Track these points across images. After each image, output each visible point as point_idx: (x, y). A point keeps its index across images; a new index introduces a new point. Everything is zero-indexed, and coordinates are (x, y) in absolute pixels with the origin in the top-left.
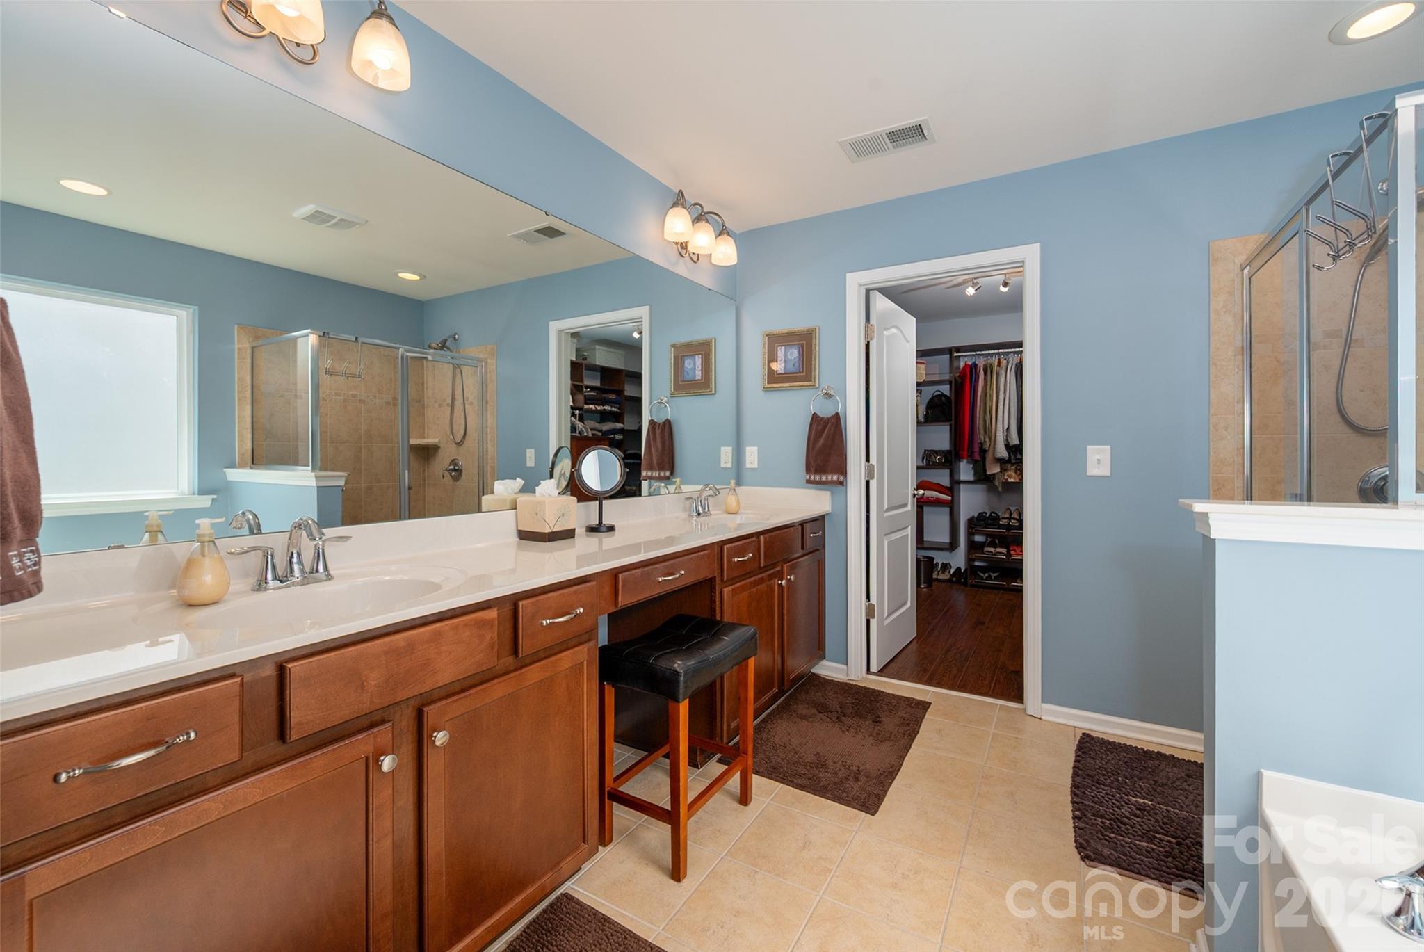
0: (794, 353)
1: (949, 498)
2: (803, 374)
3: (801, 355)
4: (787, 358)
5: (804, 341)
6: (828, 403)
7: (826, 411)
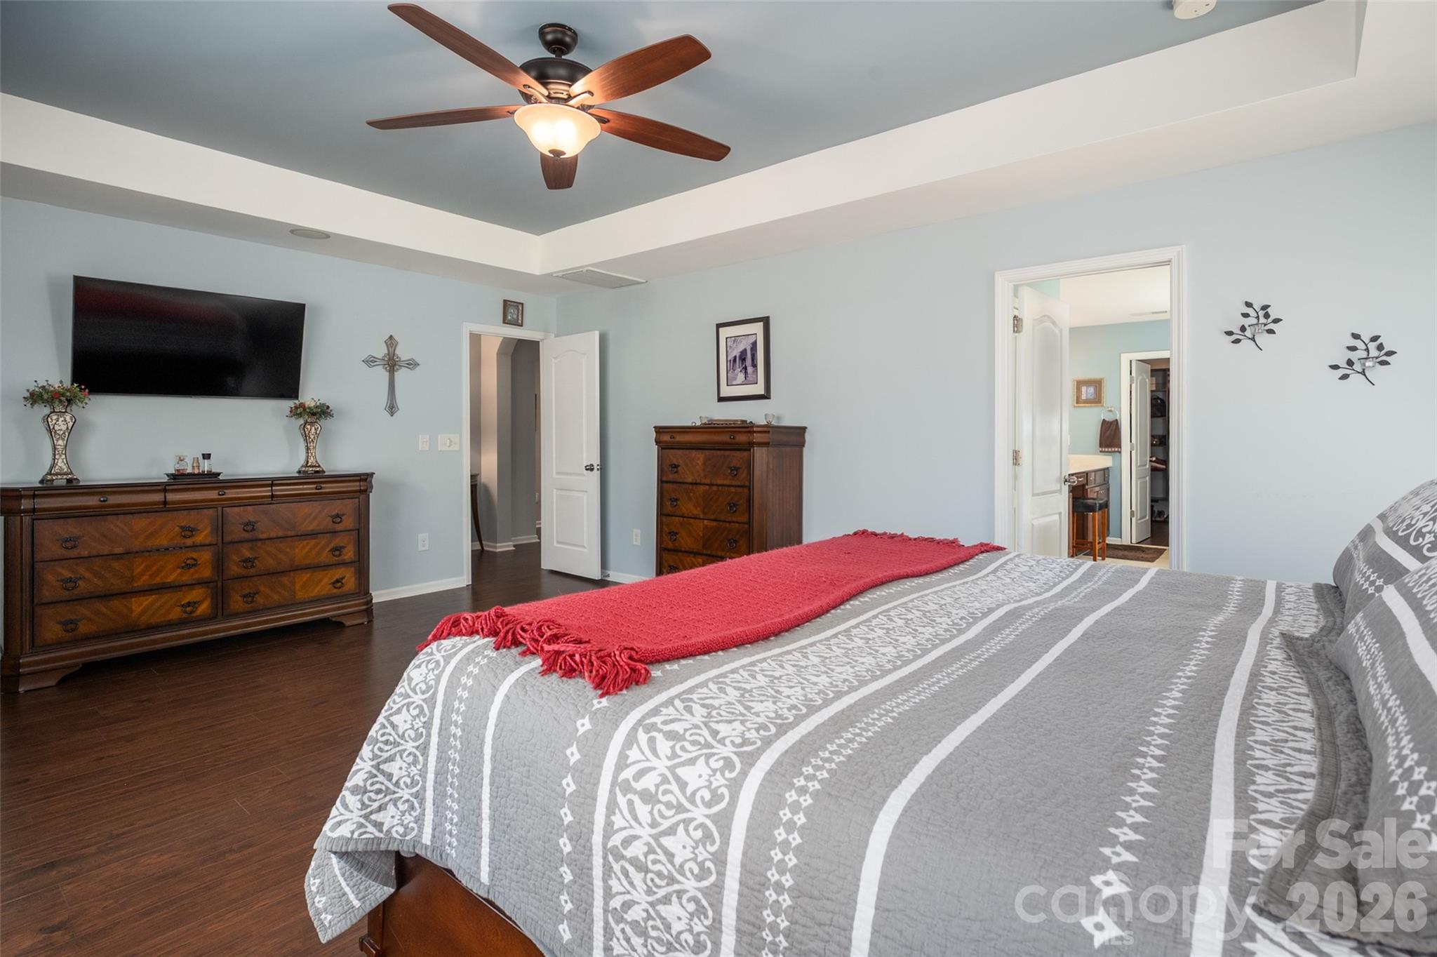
0: (1091, 390)
1: (1164, 467)
2: (1097, 400)
3: (1095, 390)
4: (1087, 392)
5: (1097, 384)
6: (1110, 414)
7: (1109, 418)
